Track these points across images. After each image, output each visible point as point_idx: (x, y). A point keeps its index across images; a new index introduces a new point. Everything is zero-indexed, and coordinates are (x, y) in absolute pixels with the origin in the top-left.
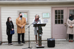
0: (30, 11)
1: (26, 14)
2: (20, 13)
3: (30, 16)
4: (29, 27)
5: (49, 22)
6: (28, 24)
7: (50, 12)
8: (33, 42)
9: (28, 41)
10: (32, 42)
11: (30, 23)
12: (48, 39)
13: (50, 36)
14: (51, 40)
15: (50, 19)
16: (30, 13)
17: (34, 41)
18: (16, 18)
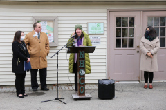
0: (60, 18)
1: (51, 24)
3: (60, 29)
4: (57, 53)
5: (102, 43)
6: (56, 47)
7: (105, 22)
8: (67, 88)
9: (54, 85)
10: (63, 87)
11: (60, 44)
12: (99, 80)
13: (105, 74)
14: (107, 83)
15: (105, 36)
16: (60, 22)
17: (67, 85)
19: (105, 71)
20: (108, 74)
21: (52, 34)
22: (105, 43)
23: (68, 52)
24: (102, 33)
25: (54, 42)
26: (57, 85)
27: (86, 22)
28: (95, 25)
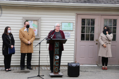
0: (42, 19)
1: (36, 22)
2: (27, 21)
3: (42, 26)
5: (71, 37)
6: (39, 39)
7: (74, 22)
8: (46, 68)
9: (37, 66)
10: (43, 68)
11: (42, 37)
12: (68, 63)
13: (73, 59)
14: (74, 65)
15: (74, 32)
16: (42, 21)
17: (46, 66)
18: (20, 29)
19: (73, 57)
20: (75, 59)
21: (36, 30)
22: (74, 37)
23: (47, 43)
24: (72, 30)
25: (38, 35)
26: (39, 66)
27: (61, 22)
28: (67, 24)
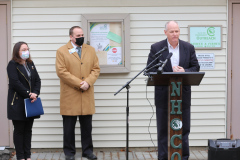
0: (134, 17)
2: (92, 24)
3: (133, 39)
4: (127, 86)
5: (218, 67)
6: (126, 74)
7: (225, 24)
8: (147, 155)
9: (122, 149)
10: (139, 155)
11: (134, 68)
13: (223, 130)
14: (226, 145)
15: (224, 53)
16: (134, 25)
17: (148, 149)
19: (223, 123)
20: (230, 128)
21: (119, 49)
22: (224, 67)
23: (148, 85)
24: (219, 46)
25: (123, 63)
26: (127, 150)
27: (186, 24)
28: (205, 30)
